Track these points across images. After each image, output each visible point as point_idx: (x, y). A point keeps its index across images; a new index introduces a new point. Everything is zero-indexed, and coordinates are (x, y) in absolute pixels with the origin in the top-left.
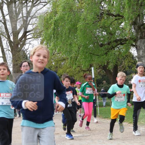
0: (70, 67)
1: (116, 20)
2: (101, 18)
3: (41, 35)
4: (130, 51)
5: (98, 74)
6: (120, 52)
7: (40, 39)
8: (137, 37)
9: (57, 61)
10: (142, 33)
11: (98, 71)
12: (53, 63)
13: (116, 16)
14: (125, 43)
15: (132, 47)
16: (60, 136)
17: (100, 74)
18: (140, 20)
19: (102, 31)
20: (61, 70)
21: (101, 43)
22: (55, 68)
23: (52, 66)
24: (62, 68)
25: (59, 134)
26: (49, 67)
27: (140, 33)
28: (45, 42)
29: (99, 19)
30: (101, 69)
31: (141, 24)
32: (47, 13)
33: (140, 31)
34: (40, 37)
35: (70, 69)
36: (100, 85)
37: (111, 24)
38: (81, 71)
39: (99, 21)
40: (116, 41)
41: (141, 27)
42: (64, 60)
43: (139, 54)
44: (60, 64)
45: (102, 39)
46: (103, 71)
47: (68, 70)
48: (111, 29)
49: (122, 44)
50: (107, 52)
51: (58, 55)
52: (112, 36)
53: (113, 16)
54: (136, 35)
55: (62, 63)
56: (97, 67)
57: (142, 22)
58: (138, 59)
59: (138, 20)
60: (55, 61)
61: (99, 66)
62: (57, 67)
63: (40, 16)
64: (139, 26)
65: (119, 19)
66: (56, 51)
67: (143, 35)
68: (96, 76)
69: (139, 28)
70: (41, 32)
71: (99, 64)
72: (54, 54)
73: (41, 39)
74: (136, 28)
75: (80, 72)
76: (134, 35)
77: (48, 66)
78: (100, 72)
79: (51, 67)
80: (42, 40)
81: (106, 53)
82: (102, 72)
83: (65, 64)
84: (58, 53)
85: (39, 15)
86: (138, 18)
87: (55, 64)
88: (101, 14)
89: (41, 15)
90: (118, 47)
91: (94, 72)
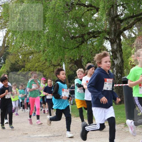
0: (39, 62)
1: (88, 10)
2: (72, 8)
3: (6, 25)
4: (104, 44)
5: (69, 69)
6: (93, 46)
7: (5, 30)
8: (111, 30)
9: (25, 55)
10: (116, 25)
11: (70, 65)
12: (20, 57)
13: (87, 6)
14: (98, 36)
15: (106, 40)
16: (29, 137)
17: (72, 69)
18: (113, 11)
19: (73, 23)
20: (29, 64)
21: (72, 35)
22: (23, 62)
23: (19, 60)
24: (30, 63)
25: (28, 134)
26: (16, 61)
27: (113, 26)
28: (10, 34)
29: (69, 9)
30: (72, 63)
31: (115, 15)
32: (13, 2)
33: (114, 22)
34: (5, 28)
35: (39, 63)
36: (72, 81)
37: (83, 15)
38: (52, 65)
39: (70, 11)
40: (89, 33)
41: (115, 19)
42: (32, 53)
43: (114, 48)
44: (28, 58)
45: (73, 31)
46: (75, 65)
47: (36, 65)
48: (83, 20)
49: (95, 37)
50: (79, 45)
51: (26, 47)
52: (84, 28)
53: (84, 7)
54: (110, 27)
55: (30, 57)
56: (68, 62)
57: (115, 13)
58: (112, 53)
59: (112, 11)
60: (21, 54)
61: (71, 61)
62: (24, 61)
63: (5, 5)
64: (112, 18)
65: (91, 10)
66: (23, 43)
67: (117, 28)
68: (68, 71)
69: (113, 19)
70: (6, 22)
71: (70, 58)
72: (20, 47)
73: (7, 30)
74: (110, 20)
75: (49, 67)
76: (108, 27)
77: (14, 59)
78: (72, 67)
79: (17, 61)
80: (7, 32)
81: (78, 47)
82: (74, 67)
83: (34, 57)
84: (26, 46)
85: (4, 3)
86: (112, 9)
87: (22, 57)
88: (72, 4)
89: (6, 3)
90: (90, 40)
91: (65, 67)
